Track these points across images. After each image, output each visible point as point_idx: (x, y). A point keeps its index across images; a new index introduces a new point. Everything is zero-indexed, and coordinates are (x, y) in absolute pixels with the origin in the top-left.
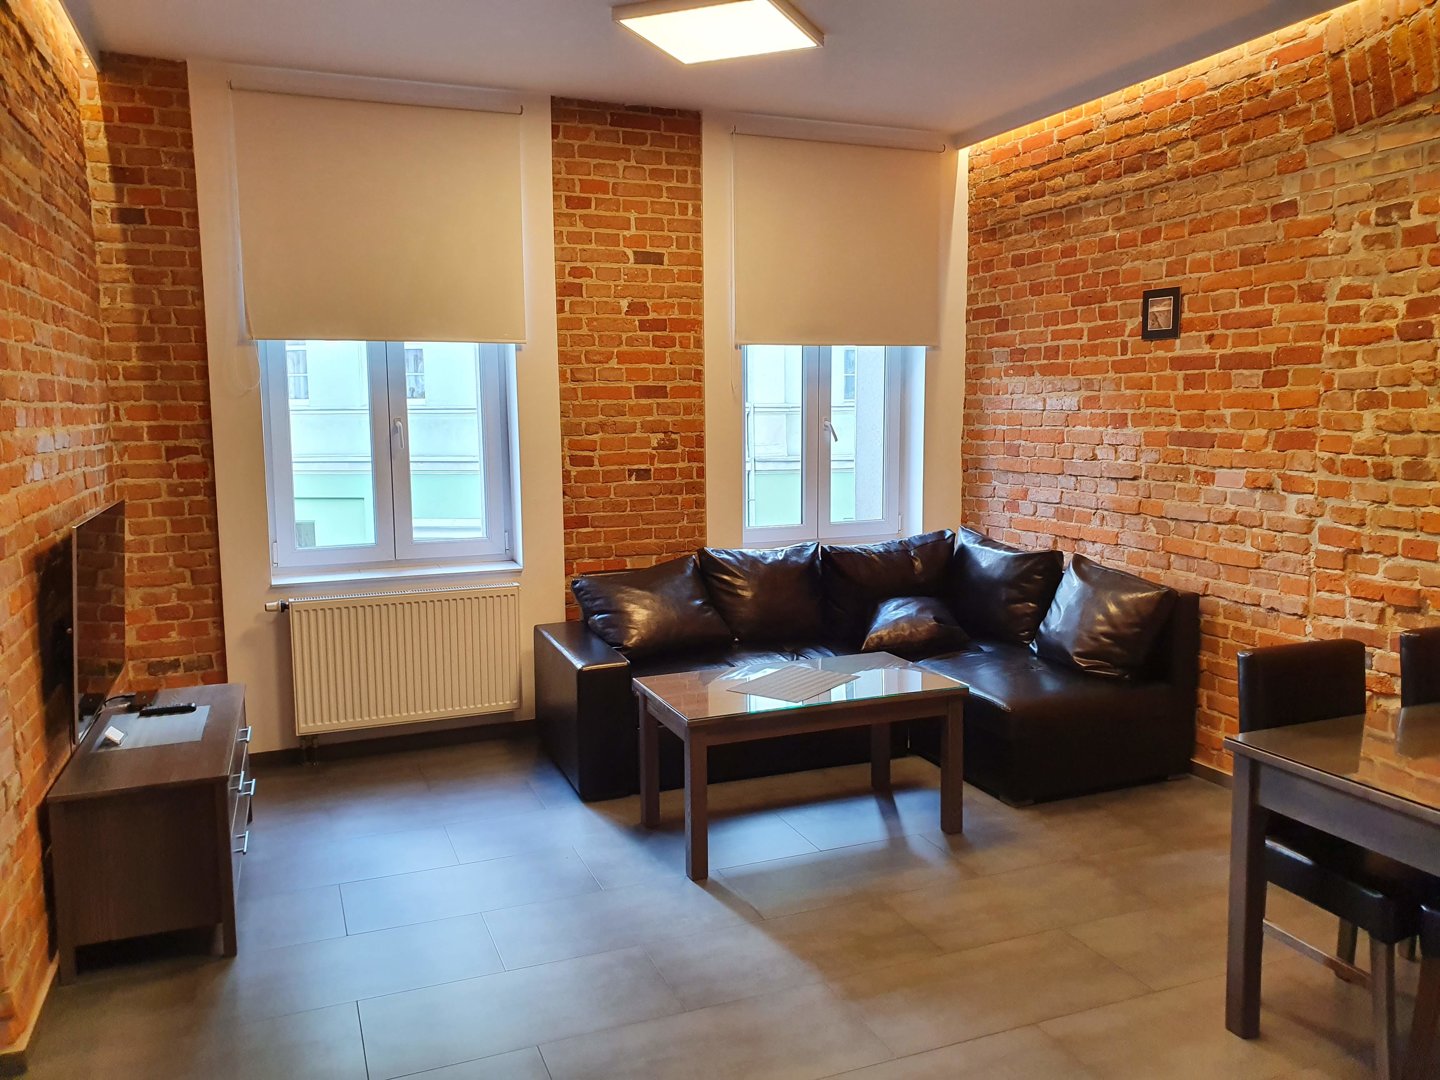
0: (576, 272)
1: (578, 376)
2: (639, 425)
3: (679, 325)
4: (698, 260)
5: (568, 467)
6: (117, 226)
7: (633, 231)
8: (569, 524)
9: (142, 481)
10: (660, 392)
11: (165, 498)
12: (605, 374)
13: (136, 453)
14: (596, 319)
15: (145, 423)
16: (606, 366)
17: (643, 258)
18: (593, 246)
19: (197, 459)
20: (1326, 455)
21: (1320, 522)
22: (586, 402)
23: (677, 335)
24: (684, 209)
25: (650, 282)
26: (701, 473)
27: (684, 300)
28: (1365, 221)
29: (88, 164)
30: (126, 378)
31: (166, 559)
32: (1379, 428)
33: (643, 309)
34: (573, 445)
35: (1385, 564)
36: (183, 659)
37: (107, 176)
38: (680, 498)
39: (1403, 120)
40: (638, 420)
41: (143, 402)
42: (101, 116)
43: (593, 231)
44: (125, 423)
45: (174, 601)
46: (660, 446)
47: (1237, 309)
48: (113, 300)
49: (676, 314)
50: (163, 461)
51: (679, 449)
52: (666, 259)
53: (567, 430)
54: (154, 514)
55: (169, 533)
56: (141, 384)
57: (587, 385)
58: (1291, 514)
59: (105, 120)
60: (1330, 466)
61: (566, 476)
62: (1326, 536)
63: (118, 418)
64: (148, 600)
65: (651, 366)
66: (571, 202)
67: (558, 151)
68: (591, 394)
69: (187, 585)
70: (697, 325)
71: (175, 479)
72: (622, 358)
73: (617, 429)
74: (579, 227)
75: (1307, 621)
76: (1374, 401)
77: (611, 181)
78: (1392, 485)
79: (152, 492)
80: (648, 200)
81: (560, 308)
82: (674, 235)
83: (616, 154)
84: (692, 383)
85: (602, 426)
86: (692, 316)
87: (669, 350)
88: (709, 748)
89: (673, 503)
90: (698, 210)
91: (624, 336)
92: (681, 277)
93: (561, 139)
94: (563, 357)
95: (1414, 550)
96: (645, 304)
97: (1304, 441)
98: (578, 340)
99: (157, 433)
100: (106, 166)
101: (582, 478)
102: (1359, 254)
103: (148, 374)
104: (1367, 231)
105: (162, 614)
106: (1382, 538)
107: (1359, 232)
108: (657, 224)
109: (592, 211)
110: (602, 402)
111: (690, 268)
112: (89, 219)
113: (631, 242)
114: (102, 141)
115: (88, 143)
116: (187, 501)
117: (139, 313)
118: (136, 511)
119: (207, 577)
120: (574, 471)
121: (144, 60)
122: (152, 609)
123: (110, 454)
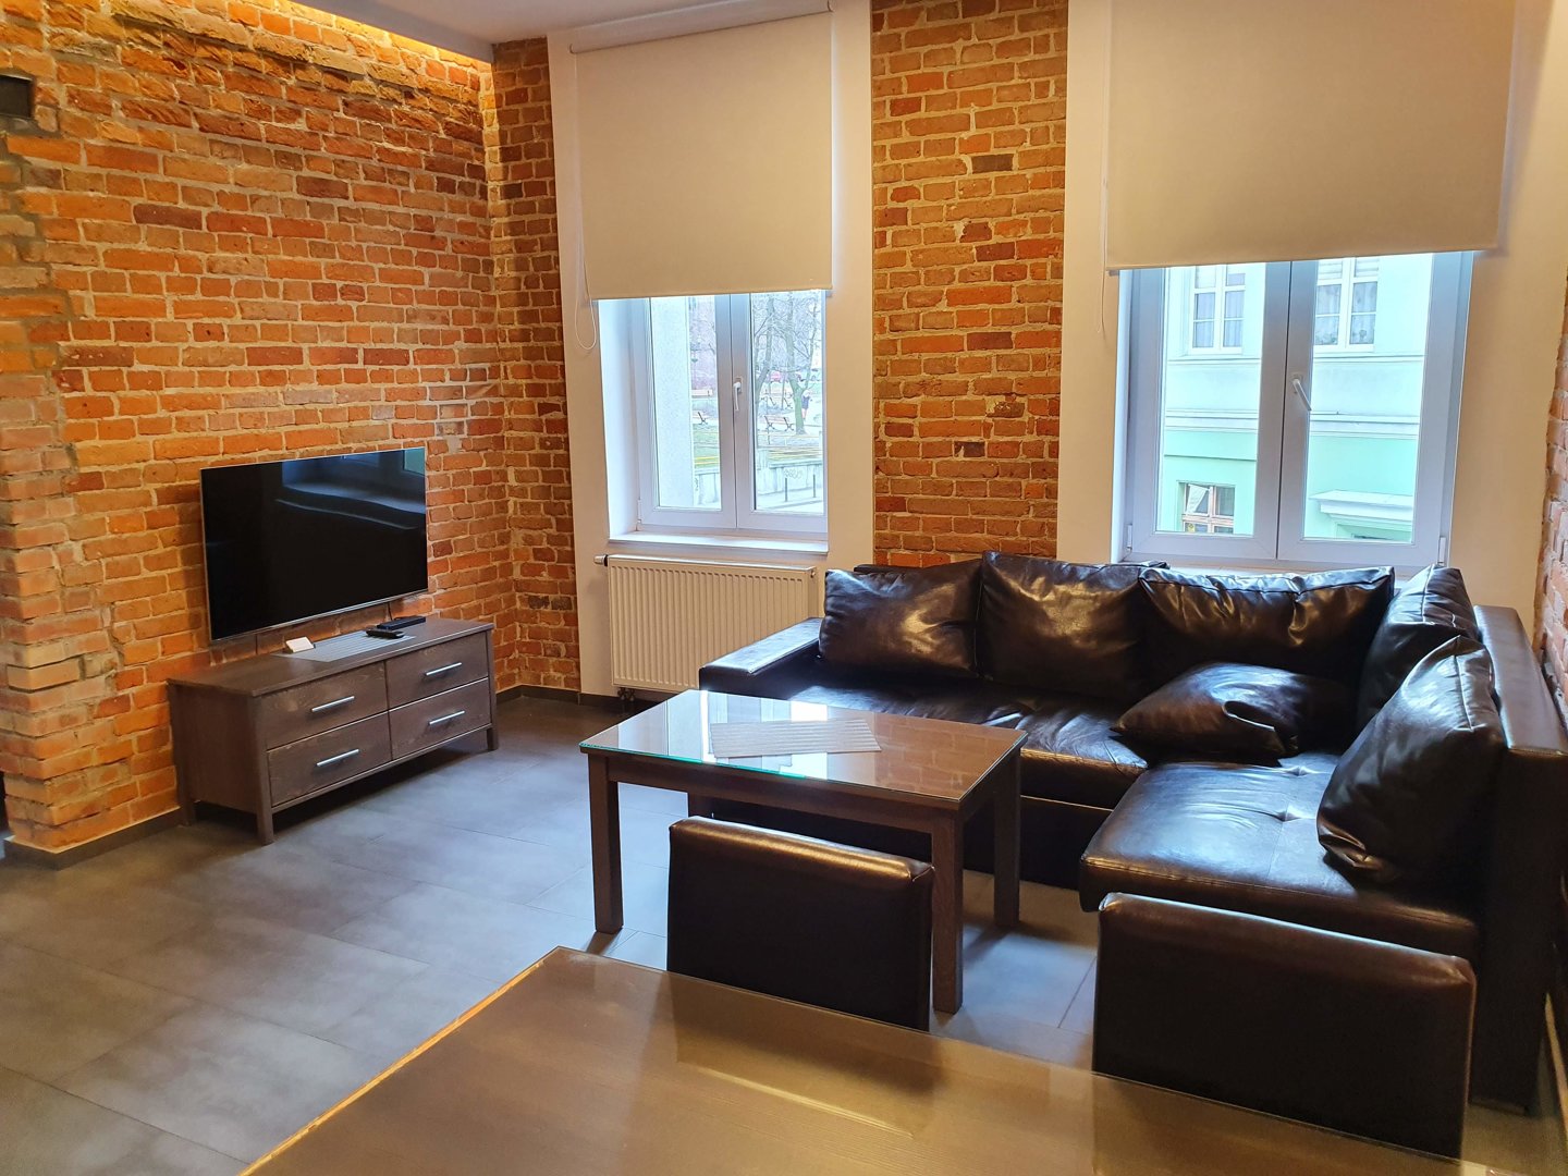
0: (898, 195)
1: (898, 324)
2: (971, 385)
3: (1031, 249)
4: (1058, 156)
5: (883, 436)
6: (503, 201)
7: (973, 131)
8: (881, 505)
9: (521, 434)
10: (1002, 340)
11: (537, 450)
12: (931, 320)
13: (518, 409)
14: (922, 251)
15: (524, 381)
16: (934, 310)
17: (983, 164)
18: (921, 158)
22: (905, 357)
23: (1028, 262)
24: (1042, 89)
25: (993, 196)
26: (1054, 450)
27: (1041, 214)
29: (487, 149)
30: (509, 341)
31: (538, 504)
33: (984, 231)
34: (890, 411)
36: (552, 597)
37: (498, 157)
38: (1024, 483)
40: (970, 379)
41: (522, 362)
42: (494, 104)
43: (922, 139)
44: (511, 381)
45: (544, 544)
46: (998, 413)
48: (502, 268)
49: (1028, 234)
50: (536, 416)
51: (1026, 417)
52: (1015, 162)
53: (882, 392)
54: (531, 464)
55: (539, 482)
56: (520, 345)
57: (907, 335)
59: (497, 107)
61: (879, 448)
63: (506, 376)
64: (528, 541)
65: (991, 307)
66: (899, 107)
67: (878, 46)
68: (913, 346)
69: (553, 531)
70: (1055, 247)
71: (544, 434)
72: (953, 298)
73: (943, 389)
74: (906, 137)
77: (946, 70)
80: (993, 85)
81: (879, 240)
82: (1027, 128)
83: (951, 34)
84: (1047, 326)
85: (923, 386)
86: (1052, 234)
87: (1016, 284)
89: (1015, 489)
90: (1062, 89)
91: (957, 270)
92: (1038, 183)
93: (886, 30)
94: (880, 303)
96: (985, 226)
98: (899, 280)
99: (533, 391)
100: (497, 148)
101: (898, 450)
103: (524, 336)
105: (538, 554)
108: (1003, 117)
109: (922, 114)
110: (925, 356)
111: (1049, 169)
112: (477, 199)
113: (967, 146)
114: (496, 127)
115: (486, 130)
116: (553, 453)
117: (518, 279)
118: (519, 461)
119: (566, 525)
120: (890, 442)
121: (521, 44)
122: (530, 548)
123: (499, 408)
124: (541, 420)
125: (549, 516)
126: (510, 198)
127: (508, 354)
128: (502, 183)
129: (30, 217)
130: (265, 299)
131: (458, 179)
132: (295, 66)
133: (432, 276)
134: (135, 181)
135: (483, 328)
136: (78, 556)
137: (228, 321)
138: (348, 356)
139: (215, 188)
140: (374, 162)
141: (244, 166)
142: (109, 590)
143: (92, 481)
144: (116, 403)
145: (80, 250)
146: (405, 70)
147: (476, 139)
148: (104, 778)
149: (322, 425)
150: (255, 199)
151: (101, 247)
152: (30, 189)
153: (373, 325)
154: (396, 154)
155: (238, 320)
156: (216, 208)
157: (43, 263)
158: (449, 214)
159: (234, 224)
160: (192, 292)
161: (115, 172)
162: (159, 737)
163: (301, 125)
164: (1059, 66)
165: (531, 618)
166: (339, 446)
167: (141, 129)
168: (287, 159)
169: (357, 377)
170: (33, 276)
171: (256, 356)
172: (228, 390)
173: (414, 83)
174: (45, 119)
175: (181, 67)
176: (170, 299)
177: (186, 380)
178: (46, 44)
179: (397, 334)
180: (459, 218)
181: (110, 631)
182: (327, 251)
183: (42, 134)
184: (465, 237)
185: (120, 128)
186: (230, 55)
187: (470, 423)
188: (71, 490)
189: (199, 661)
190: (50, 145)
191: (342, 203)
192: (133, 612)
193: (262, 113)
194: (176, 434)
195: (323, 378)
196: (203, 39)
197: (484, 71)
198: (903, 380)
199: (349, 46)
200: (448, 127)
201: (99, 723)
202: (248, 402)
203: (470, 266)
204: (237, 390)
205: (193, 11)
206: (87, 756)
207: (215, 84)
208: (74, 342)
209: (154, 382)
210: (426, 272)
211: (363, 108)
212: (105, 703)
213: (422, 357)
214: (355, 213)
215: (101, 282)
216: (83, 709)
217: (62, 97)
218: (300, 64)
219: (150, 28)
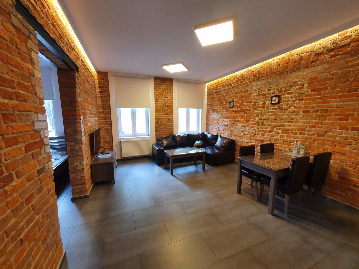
0: (157, 99)
1: (158, 112)
3: (170, 106)
4: (173, 98)
5: (156, 124)
6: (99, 93)
7: (164, 94)
8: (156, 131)
9: (103, 125)
10: (168, 114)
11: (105, 127)
12: (161, 112)
13: (102, 122)
14: (160, 105)
15: (103, 118)
17: (166, 97)
18: (159, 96)
19: (110, 123)
20: (252, 122)
21: (251, 131)
22: (158, 116)
24: (171, 91)
25: (166, 100)
26: (173, 124)
28: (257, 93)
29: (96, 85)
30: (101, 112)
31: (106, 135)
32: (258, 119)
33: (166, 104)
34: (157, 121)
35: (259, 136)
36: (108, 148)
37: (98, 87)
39: (261, 80)
40: (165, 118)
41: (103, 115)
42: (97, 79)
44: (101, 118)
45: (107, 140)
46: (168, 121)
47: (241, 104)
48: (99, 102)
49: (170, 104)
50: (105, 123)
51: (170, 122)
52: (168, 97)
53: (156, 119)
54: (104, 130)
55: (106, 132)
56: (102, 113)
58: (247, 130)
59: (98, 80)
60: (252, 124)
61: (156, 125)
62: (251, 133)
63: (100, 117)
64: (104, 140)
65: (167, 111)
66: (157, 90)
67: (155, 84)
68: (159, 114)
69: (108, 138)
70: (172, 106)
71: (107, 125)
72: (163, 110)
73: (162, 119)
74: (158, 94)
75: (249, 143)
76: (257, 116)
77: (162, 88)
78: (260, 126)
79: (104, 127)
80: (166, 90)
81: (155, 104)
82: (170, 94)
83: (162, 84)
84: (172, 113)
85: (160, 119)
86: (172, 105)
87: (169, 109)
88: (173, 159)
89: (169, 128)
90: (173, 91)
91: (163, 107)
92: (171, 100)
93: (155, 82)
94: (155, 110)
95: (262, 134)
97: (249, 121)
98: (157, 108)
99: (105, 119)
100: (98, 86)
101: (158, 125)
102: (256, 97)
103: (103, 112)
104: (257, 94)
105: (105, 142)
106: (258, 133)
107: (256, 94)
108: (168, 93)
109: (159, 91)
110: (160, 116)
112: (96, 92)
113: (164, 95)
114: (98, 82)
115: (96, 83)
116: (108, 128)
117: (102, 104)
118: (102, 129)
120: (157, 124)
121: (103, 72)
128: (99, 91)
131: (95, 89)
136: (85, 146)
154: (93, 85)
159: (88, 93)
163: (89, 79)
164: (172, 89)
169: (94, 117)
184: (96, 98)
197: (95, 74)
198: (158, 118)
208: (83, 111)
210: (95, 102)
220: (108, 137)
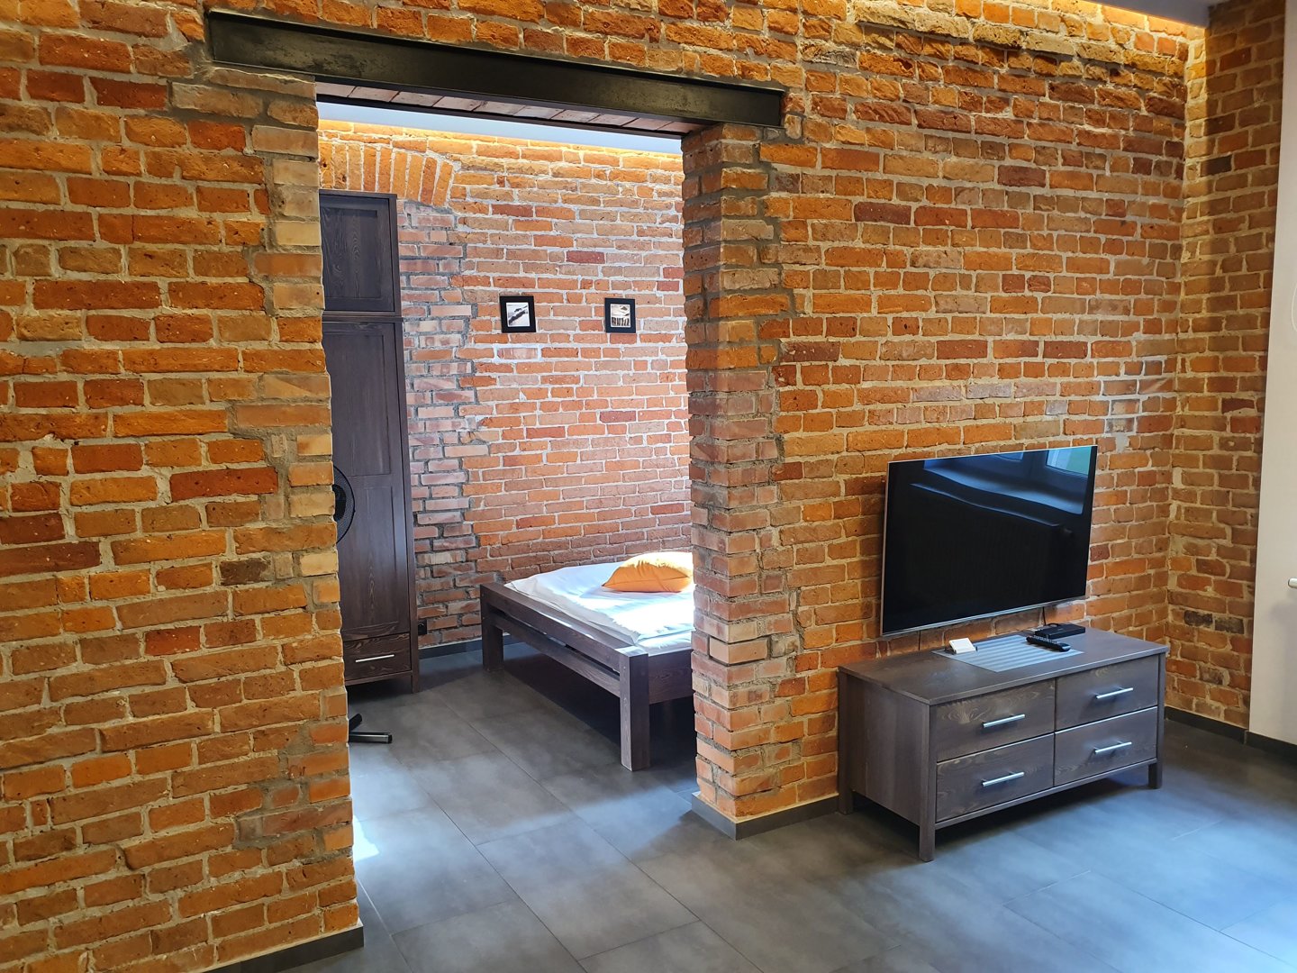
6: (1204, 179)
11: (1216, 451)
13: (1195, 405)
15: (1207, 375)
19: (1250, 412)
29: (1188, 124)
30: (1195, 331)
31: (1210, 512)
36: (1216, 616)
37: (1203, 131)
41: (1208, 353)
42: (1205, 72)
44: (1190, 374)
45: (1213, 557)
48: (1193, 253)
50: (1219, 413)
54: (1205, 465)
55: (1216, 487)
56: (1206, 335)
59: (1208, 75)
63: (1183, 370)
64: (1192, 549)
69: (1227, 542)
71: (1228, 433)
79: (1205, 444)
100: (1202, 121)
103: (1214, 325)
105: (1203, 566)
112: (1172, 180)
114: (1204, 96)
115: (1190, 102)
116: (1236, 456)
117: (1214, 263)
118: (1191, 461)
119: (1246, 538)
122: (1193, 559)
123: (1171, 404)
124: (1225, 418)
125: (1222, 526)
126: (1213, 174)
127: (1188, 346)
128: (1204, 158)
129: (772, 221)
130: (959, 292)
131: (1155, 158)
132: (1010, 55)
133: (1118, 264)
134: (859, 180)
135: (1164, 317)
136: (775, 542)
137: (924, 315)
138: (1028, 349)
139: (925, 182)
140: (1074, 146)
141: (954, 159)
142: (798, 575)
143: (793, 471)
144: (820, 395)
145: (807, 250)
146: (1114, 46)
147: (1175, 113)
148: (778, 756)
149: (999, 420)
150: (959, 191)
151: (825, 245)
152: (774, 195)
153: (1056, 317)
154: (1095, 136)
155: (932, 314)
156: (925, 202)
157: (777, 264)
158: (1142, 197)
159: (938, 217)
160: (895, 287)
161: (844, 173)
162: (826, 722)
163: (1008, 114)
165: (1186, 635)
166: (1013, 442)
167: (868, 130)
168: (992, 150)
169: (1034, 371)
170: (767, 276)
171: (946, 350)
172: (917, 383)
173: (1121, 59)
174: (793, 129)
175: (908, 65)
176: (875, 293)
177: (880, 374)
178: (799, 56)
179: (1078, 325)
180: (1152, 200)
181: (795, 614)
182: (1020, 241)
183: (788, 141)
184: (1156, 221)
185: (853, 131)
186: (950, 49)
187: (1140, 419)
188: (774, 479)
189: (867, 651)
190: (795, 152)
191: (1037, 191)
192: (816, 597)
193: (974, 104)
194: (868, 428)
195: (1003, 372)
196: (932, 37)
197: (1195, 39)
199: (1063, 28)
200: (1151, 104)
201: (779, 701)
202: (933, 396)
203: (1158, 252)
204: (924, 384)
205: (924, 10)
206: (767, 732)
207: (936, 80)
208: (793, 339)
209: (853, 376)
210: (1112, 259)
211: (1070, 92)
212: (784, 683)
213: (1100, 349)
214: (1049, 201)
215: (822, 280)
216: (767, 687)
217: (807, 104)
218: (1013, 50)
219: (885, 31)
220: (1228, 531)
